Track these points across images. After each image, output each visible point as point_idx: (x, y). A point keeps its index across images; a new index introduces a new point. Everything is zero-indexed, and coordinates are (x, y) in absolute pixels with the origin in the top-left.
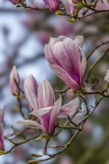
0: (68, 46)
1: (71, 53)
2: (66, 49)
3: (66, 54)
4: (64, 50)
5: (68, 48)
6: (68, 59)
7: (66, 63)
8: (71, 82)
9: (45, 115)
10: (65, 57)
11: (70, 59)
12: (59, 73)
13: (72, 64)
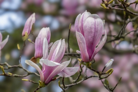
0: (98, 26)
1: (97, 32)
2: (95, 27)
3: (93, 30)
4: (93, 26)
5: (97, 27)
6: (92, 35)
7: (90, 37)
8: (85, 54)
9: (50, 67)
10: (91, 32)
11: (94, 36)
12: (81, 41)
13: (93, 41)
